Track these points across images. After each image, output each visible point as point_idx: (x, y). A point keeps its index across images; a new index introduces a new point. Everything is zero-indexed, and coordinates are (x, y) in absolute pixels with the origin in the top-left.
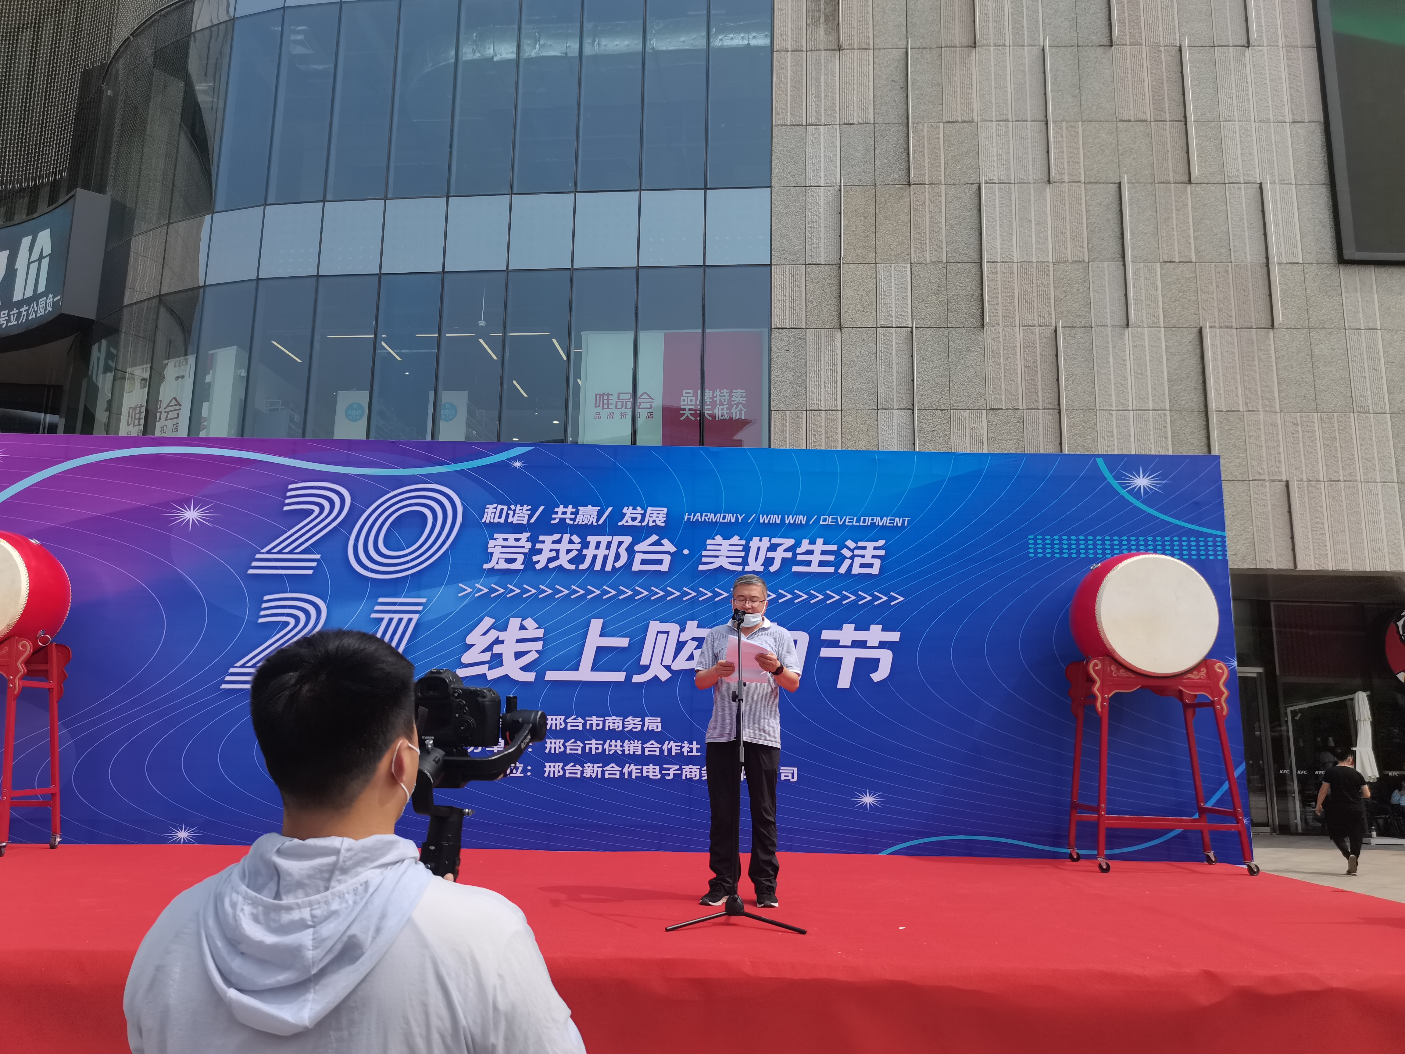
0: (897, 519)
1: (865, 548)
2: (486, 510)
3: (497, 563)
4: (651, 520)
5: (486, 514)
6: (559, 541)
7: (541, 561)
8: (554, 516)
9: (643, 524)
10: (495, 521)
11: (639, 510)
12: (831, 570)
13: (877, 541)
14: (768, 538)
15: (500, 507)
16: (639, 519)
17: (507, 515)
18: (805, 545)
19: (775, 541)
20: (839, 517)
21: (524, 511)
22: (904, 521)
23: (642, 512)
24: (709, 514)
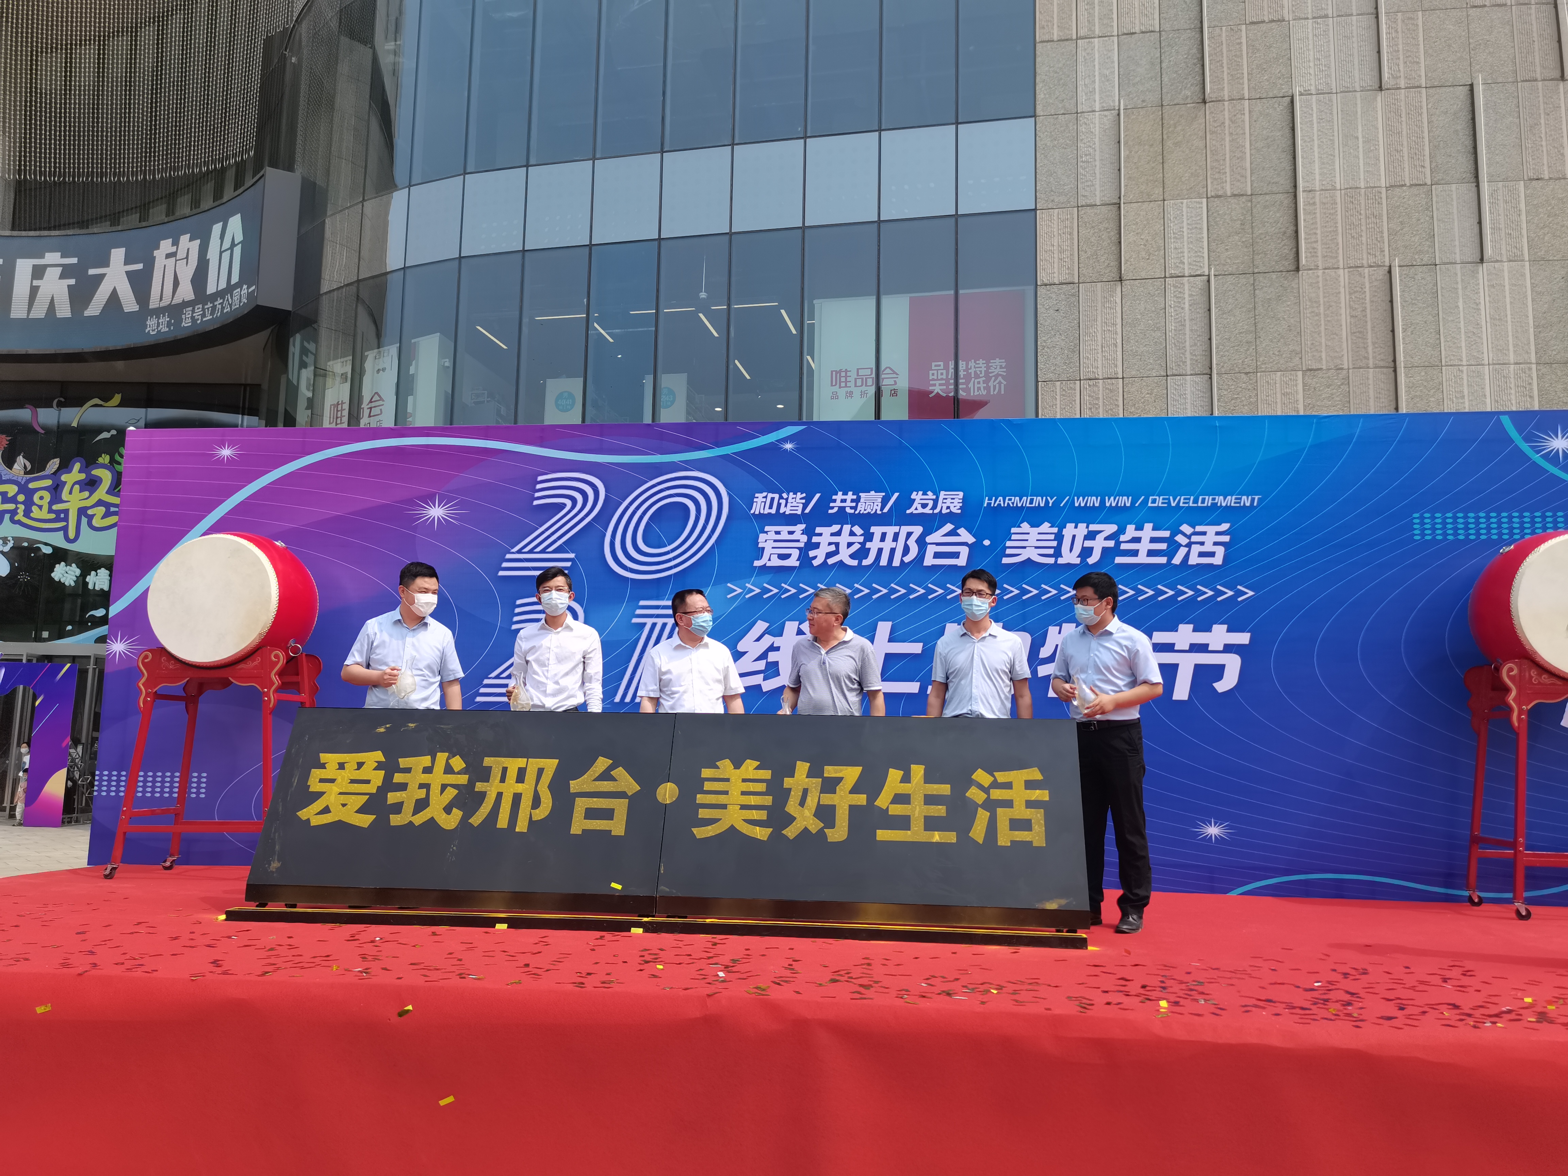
0: (1244, 498)
1: (1204, 533)
2: (755, 500)
3: (769, 560)
4: (945, 506)
5: (755, 504)
6: (838, 533)
7: (818, 556)
8: (832, 505)
9: (936, 511)
10: (766, 512)
11: (930, 495)
12: (1163, 560)
13: (1220, 524)
14: (1085, 525)
15: (770, 495)
16: (930, 506)
17: (779, 505)
18: (1131, 531)
19: (1093, 527)
20: (1171, 498)
21: (798, 500)
22: (1253, 500)
23: (934, 497)
24: (1013, 498)
